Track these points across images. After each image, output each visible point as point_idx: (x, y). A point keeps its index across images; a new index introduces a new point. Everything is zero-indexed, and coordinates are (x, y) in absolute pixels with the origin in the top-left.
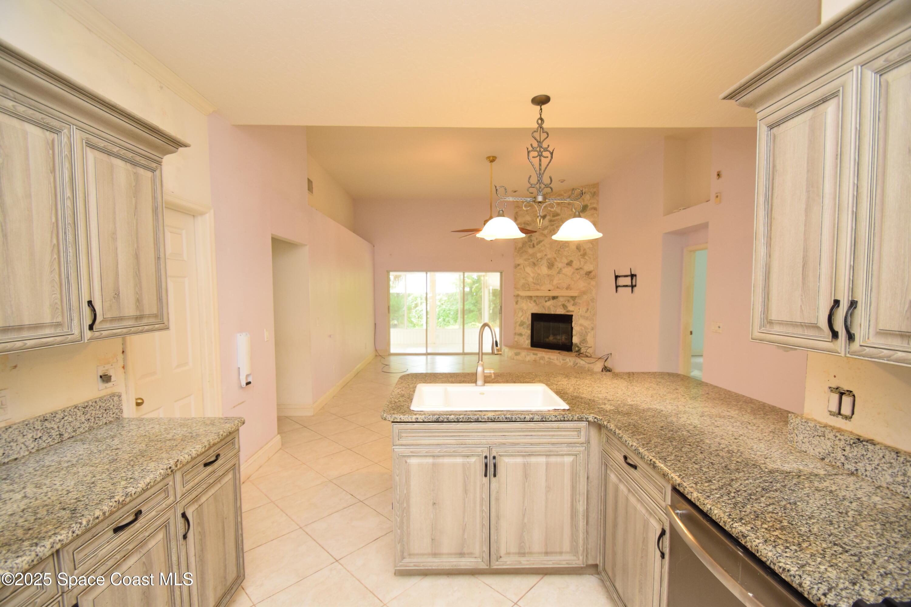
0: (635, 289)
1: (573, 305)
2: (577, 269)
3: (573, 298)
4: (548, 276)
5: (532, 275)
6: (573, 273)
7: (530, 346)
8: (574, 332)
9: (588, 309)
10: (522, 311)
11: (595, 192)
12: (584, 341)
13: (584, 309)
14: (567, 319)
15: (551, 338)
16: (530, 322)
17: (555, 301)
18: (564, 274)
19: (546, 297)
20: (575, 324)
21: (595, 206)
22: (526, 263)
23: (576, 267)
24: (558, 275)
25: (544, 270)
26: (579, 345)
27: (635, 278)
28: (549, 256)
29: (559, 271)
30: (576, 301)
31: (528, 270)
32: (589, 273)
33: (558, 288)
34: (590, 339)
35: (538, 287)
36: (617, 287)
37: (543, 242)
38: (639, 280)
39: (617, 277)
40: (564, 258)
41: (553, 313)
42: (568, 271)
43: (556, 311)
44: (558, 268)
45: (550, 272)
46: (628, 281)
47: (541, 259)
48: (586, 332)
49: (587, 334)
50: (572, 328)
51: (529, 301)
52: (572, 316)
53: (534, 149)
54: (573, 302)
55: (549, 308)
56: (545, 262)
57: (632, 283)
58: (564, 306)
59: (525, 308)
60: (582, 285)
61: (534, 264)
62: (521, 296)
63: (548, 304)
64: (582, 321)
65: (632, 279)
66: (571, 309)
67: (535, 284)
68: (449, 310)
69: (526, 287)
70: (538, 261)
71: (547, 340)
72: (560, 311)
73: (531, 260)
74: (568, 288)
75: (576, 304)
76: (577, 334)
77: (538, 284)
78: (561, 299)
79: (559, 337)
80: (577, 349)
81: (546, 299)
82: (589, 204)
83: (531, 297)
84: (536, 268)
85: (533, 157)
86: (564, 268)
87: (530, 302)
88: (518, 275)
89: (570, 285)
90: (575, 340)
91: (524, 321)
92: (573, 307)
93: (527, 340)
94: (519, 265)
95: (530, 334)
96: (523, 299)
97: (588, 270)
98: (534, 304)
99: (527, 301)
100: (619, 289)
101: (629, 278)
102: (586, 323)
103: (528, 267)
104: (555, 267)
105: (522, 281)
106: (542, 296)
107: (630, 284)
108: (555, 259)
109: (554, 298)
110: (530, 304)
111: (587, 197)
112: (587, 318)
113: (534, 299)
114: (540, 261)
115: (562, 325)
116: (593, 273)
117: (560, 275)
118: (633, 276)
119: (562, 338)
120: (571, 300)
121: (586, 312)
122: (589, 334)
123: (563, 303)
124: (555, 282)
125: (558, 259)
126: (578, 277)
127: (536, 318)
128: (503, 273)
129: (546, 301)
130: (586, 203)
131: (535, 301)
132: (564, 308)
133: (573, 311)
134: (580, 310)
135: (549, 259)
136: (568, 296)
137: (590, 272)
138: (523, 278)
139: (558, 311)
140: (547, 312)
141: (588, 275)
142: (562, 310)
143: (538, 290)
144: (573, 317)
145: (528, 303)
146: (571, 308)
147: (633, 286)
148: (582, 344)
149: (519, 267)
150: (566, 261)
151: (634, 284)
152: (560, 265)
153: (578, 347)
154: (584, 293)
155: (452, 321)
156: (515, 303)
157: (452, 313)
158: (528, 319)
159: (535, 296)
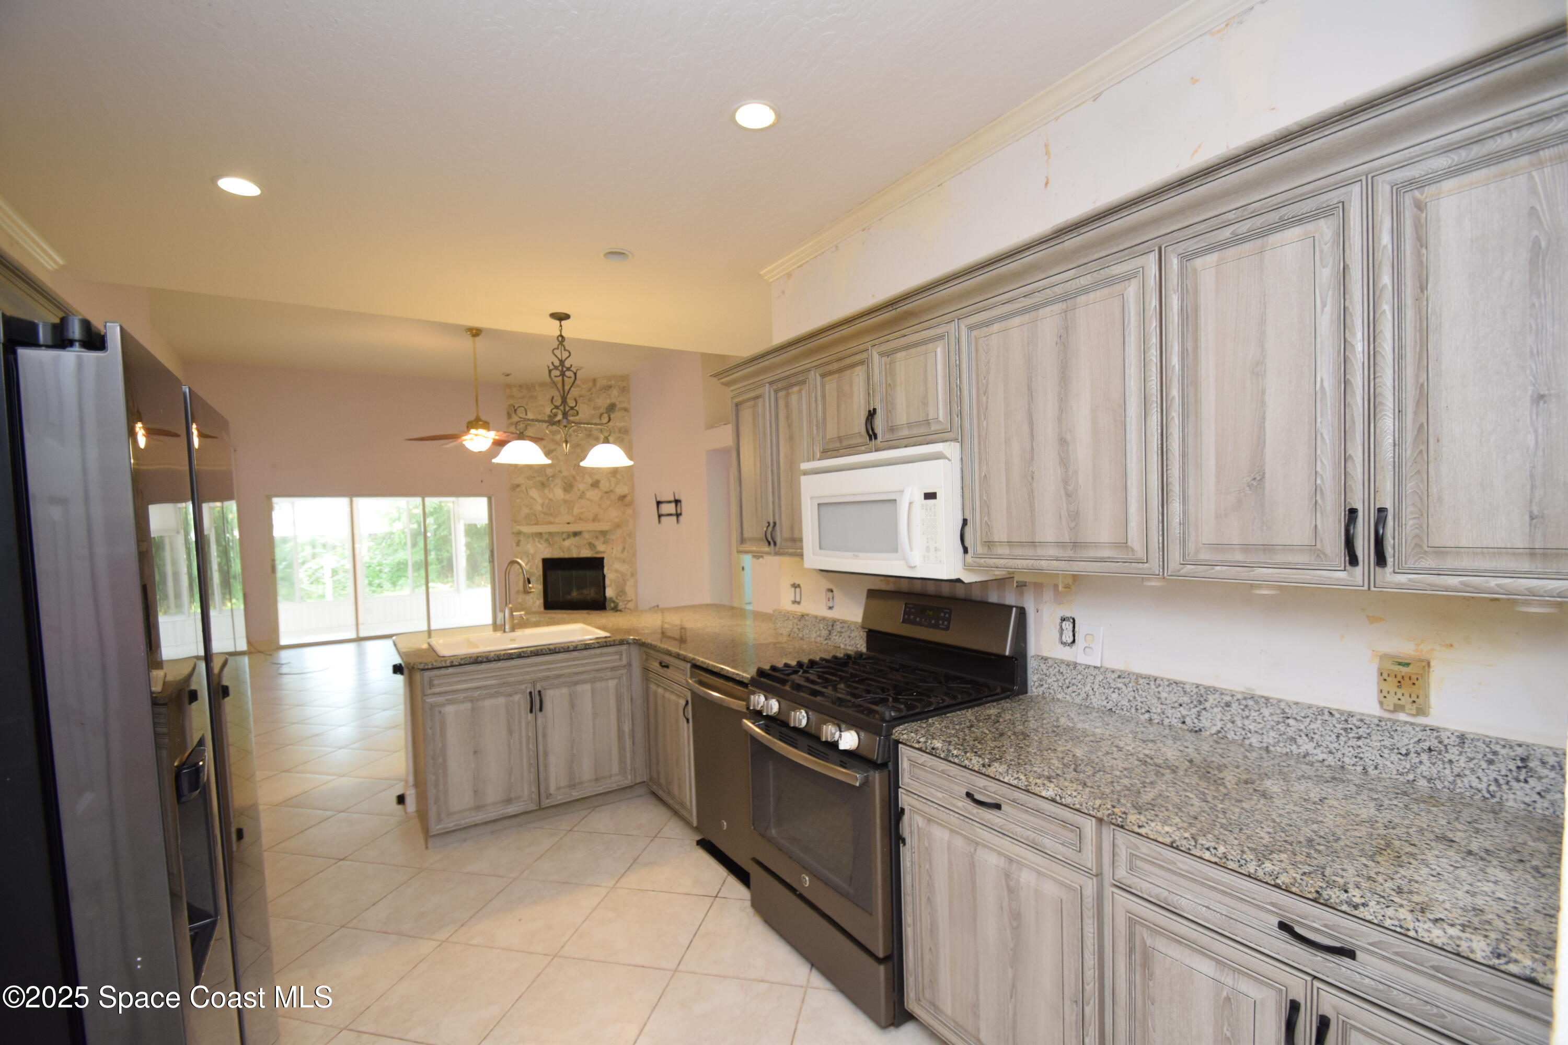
0: (681, 518)
1: (604, 543)
2: (606, 493)
3: (604, 533)
4: (565, 501)
5: (540, 501)
6: (601, 498)
7: (542, 609)
8: (607, 582)
9: (624, 548)
10: (528, 556)
11: (624, 387)
12: (622, 592)
13: (620, 548)
14: (596, 564)
15: (575, 594)
16: (541, 572)
17: (577, 538)
18: (588, 499)
19: (563, 533)
20: (608, 570)
21: (625, 405)
22: (530, 482)
23: (605, 490)
24: (580, 500)
25: (558, 493)
26: (614, 599)
27: (679, 504)
28: (565, 473)
29: (581, 495)
30: (608, 537)
31: (534, 493)
32: (622, 498)
33: (580, 519)
34: (629, 589)
35: (551, 519)
36: (660, 516)
37: (554, 453)
38: (685, 507)
39: (659, 503)
40: (587, 476)
41: (575, 556)
42: (593, 494)
43: (580, 553)
44: (579, 490)
45: (567, 497)
46: (670, 508)
47: (553, 476)
48: (624, 580)
49: (625, 583)
50: (604, 576)
51: (537, 540)
52: (602, 559)
53: (556, 368)
54: (603, 539)
55: (569, 549)
56: (558, 481)
57: (676, 510)
58: (591, 546)
59: (532, 551)
60: (614, 514)
61: (543, 485)
62: (525, 534)
63: (567, 543)
64: (617, 566)
65: (676, 506)
66: (602, 549)
67: (545, 514)
68: (380, 565)
69: (532, 519)
70: (548, 479)
71: (569, 597)
72: (586, 553)
73: (538, 478)
74: (595, 519)
75: (608, 542)
76: (611, 584)
77: (551, 515)
78: (586, 536)
79: (586, 592)
80: (612, 605)
81: (564, 536)
82: (617, 403)
83: (541, 534)
84: (546, 491)
85: (556, 376)
86: (588, 490)
87: (539, 542)
88: (518, 501)
89: (597, 515)
90: (610, 592)
91: (531, 570)
92: (604, 546)
93: (538, 599)
94: (518, 486)
95: (542, 590)
96: (528, 537)
97: (622, 494)
98: (546, 545)
99: (534, 540)
100: (663, 519)
101: (673, 505)
102: (623, 568)
103: (534, 490)
104: (575, 489)
105: (526, 511)
106: (558, 533)
107: (674, 512)
108: (574, 477)
109: (576, 534)
110: (539, 545)
111: (615, 392)
112: (624, 561)
113: (545, 537)
114: (552, 481)
115: (589, 573)
116: (628, 498)
117: (583, 501)
118: (677, 502)
119: (590, 593)
120: (600, 536)
121: (623, 551)
122: (628, 583)
123: (590, 540)
124: (576, 511)
125: (578, 478)
126: (608, 503)
127: (550, 565)
128: (493, 499)
129: (564, 540)
130: (613, 400)
131: (547, 540)
133: (604, 552)
134: (614, 550)
135: (565, 477)
136: (595, 531)
137: (625, 496)
138: (527, 506)
139: (582, 552)
140: (566, 556)
141: (622, 500)
142: (588, 551)
143: (551, 523)
144: (605, 561)
145: (537, 544)
146: (601, 547)
147: (678, 515)
148: (619, 598)
149: (519, 489)
150: (590, 481)
151: (679, 512)
152: (582, 487)
153: (614, 602)
154: (618, 526)
155: (387, 585)
156: (514, 544)
157: (386, 570)
158: (537, 567)
159: (546, 533)
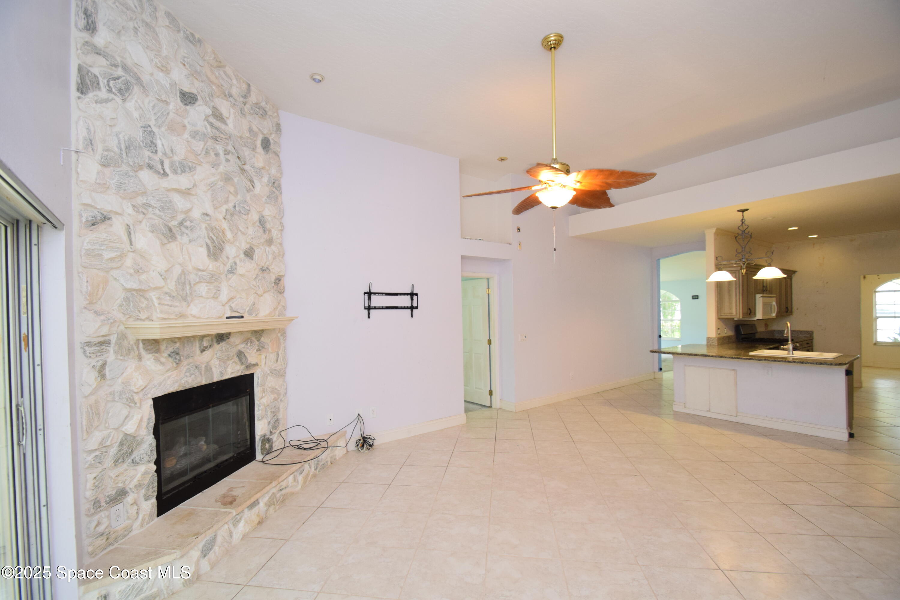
2: (262, 269)
3: (258, 334)
4: (209, 274)
6: (256, 277)
8: (257, 412)
9: (278, 355)
12: (274, 422)
13: (274, 357)
14: (244, 387)
17: (223, 344)
18: (239, 276)
19: (202, 337)
20: (259, 391)
23: (262, 264)
24: (230, 276)
26: (268, 436)
28: (211, 221)
29: (231, 267)
30: (262, 339)
32: (278, 281)
36: (369, 308)
38: (422, 301)
41: (216, 378)
42: (247, 269)
43: (223, 372)
44: (228, 258)
45: (211, 265)
47: (189, 220)
50: (253, 404)
52: (252, 376)
54: (257, 343)
55: (207, 368)
56: (199, 232)
58: (241, 356)
60: (270, 305)
63: (207, 355)
65: (412, 299)
66: (253, 360)
75: (263, 347)
76: (262, 413)
77: (185, 299)
78: (236, 340)
80: (265, 447)
81: (204, 343)
84: (173, 246)
86: (240, 260)
91: (131, 434)
92: (257, 354)
95: (154, 474)
97: (276, 275)
102: (277, 385)
104: (223, 254)
105: (124, 282)
106: (193, 337)
108: (223, 232)
109: (221, 338)
112: (277, 375)
114: (187, 229)
117: (234, 279)
120: (254, 339)
121: (277, 361)
123: (239, 348)
124: (224, 295)
125: (228, 236)
127: (171, 407)
129: (203, 351)
132: (240, 360)
133: (256, 365)
134: (267, 359)
135: (213, 229)
139: (227, 370)
141: (277, 285)
142: (237, 367)
144: (255, 379)
146: (252, 357)
150: (244, 246)
151: (415, 305)
152: (234, 253)
153: (266, 441)
158: (143, 422)
